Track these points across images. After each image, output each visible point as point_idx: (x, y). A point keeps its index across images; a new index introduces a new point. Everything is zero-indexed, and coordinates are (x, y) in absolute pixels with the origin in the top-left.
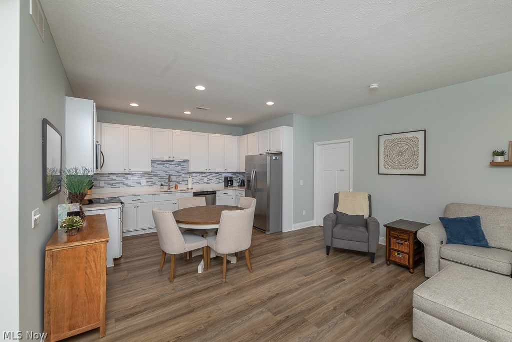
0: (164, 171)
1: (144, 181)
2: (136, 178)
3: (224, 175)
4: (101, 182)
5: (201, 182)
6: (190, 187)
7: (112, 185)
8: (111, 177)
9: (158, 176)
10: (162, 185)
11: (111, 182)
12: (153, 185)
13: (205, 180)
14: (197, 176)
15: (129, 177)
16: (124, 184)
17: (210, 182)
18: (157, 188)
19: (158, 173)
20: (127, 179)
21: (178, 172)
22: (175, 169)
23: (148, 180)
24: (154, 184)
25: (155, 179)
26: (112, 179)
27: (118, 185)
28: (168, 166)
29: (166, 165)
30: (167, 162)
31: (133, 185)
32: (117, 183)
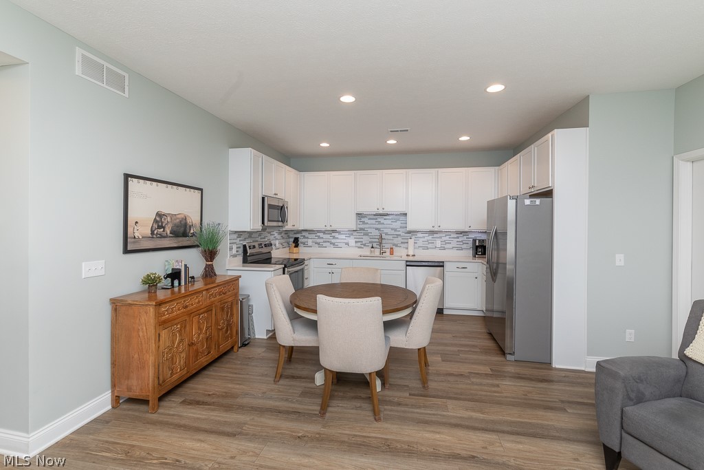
0: (377, 229)
1: (352, 241)
2: (343, 236)
3: (473, 236)
5: (430, 246)
6: (411, 253)
7: (318, 244)
8: (318, 234)
9: (370, 234)
10: (372, 247)
11: (319, 241)
12: (362, 246)
13: (438, 243)
14: (424, 237)
15: (336, 235)
16: (331, 243)
17: (446, 246)
18: (366, 251)
19: (370, 230)
20: (334, 237)
21: (395, 230)
22: (391, 226)
23: (357, 240)
24: (365, 245)
25: (366, 239)
26: (319, 237)
27: (325, 244)
28: (382, 221)
29: (379, 220)
30: (381, 215)
31: (340, 245)
32: (324, 242)
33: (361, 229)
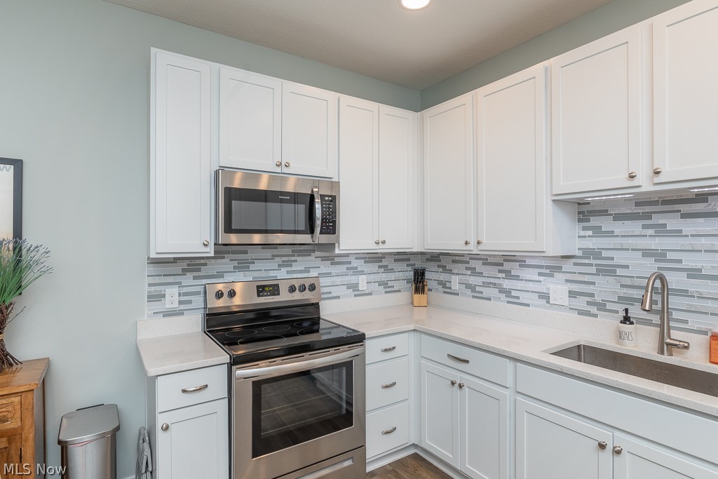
0: (647, 253)
1: (558, 288)
2: (532, 274)
4: (453, 276)
8: (473, 264)
9: (619, 272)
10: (627, 320)
11: (473, 280)
12: (594, 310)
15: (515, 269)
16: (502, 291)
19: (619, 258)
20: (509, 275)
23: (576, 288)
24: (602, 306)
25: (605, 288)
26: (474, 272)
27: (487, 292)
28: (673, 223)
29: (658, 220)
30: (665, 202)
31: (524, 298)
32: (486, 285)
33: (588, 253)
